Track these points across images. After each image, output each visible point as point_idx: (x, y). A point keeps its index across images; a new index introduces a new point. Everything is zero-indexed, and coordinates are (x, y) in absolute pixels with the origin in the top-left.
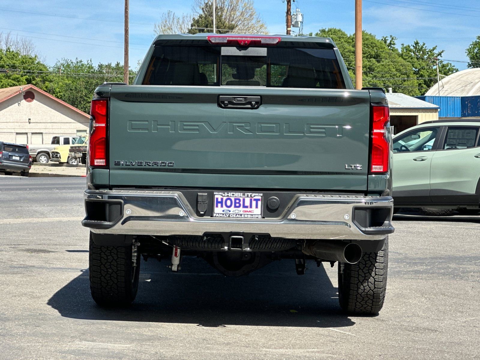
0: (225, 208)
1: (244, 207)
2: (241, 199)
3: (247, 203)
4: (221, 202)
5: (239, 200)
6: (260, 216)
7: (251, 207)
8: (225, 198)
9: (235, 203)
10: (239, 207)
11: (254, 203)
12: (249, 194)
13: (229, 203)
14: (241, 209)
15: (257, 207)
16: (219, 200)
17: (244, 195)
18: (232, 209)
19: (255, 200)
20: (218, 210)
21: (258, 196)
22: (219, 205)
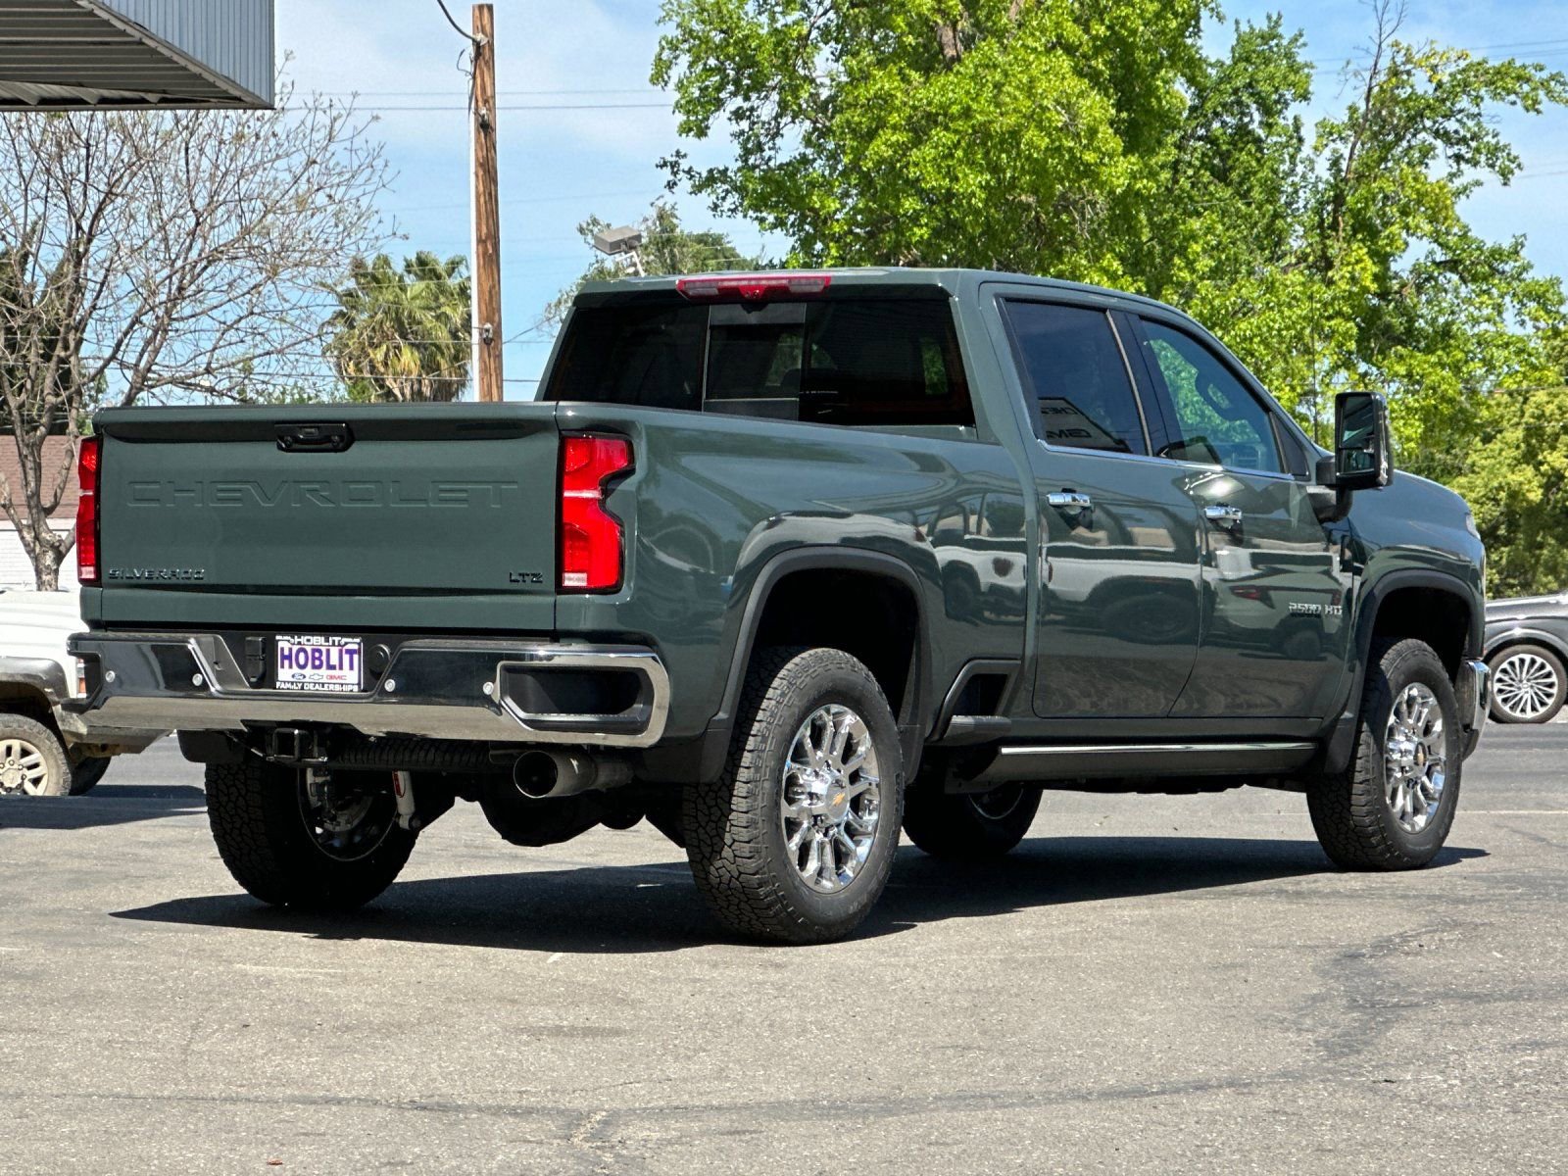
0: (296, 670)
1: (331, 667)
2: (324, 649)
3: (334, 661)
4: (289, 657)
5: (320, 651)
6: (356, 688)
7: (341, 668)
8: (295, 648)
9: (314, 658)
10: (320, 667)
11: (346, 658)
12: (337, 639)
13: (302, 661)
14: (324, 671)
15: (351, 668)
16: (286, 653)
17: (327, 640)
18: (308, 671)
19: (348, 651)
20: (285, 674)
21: (353, 643)
22: (286, 662)
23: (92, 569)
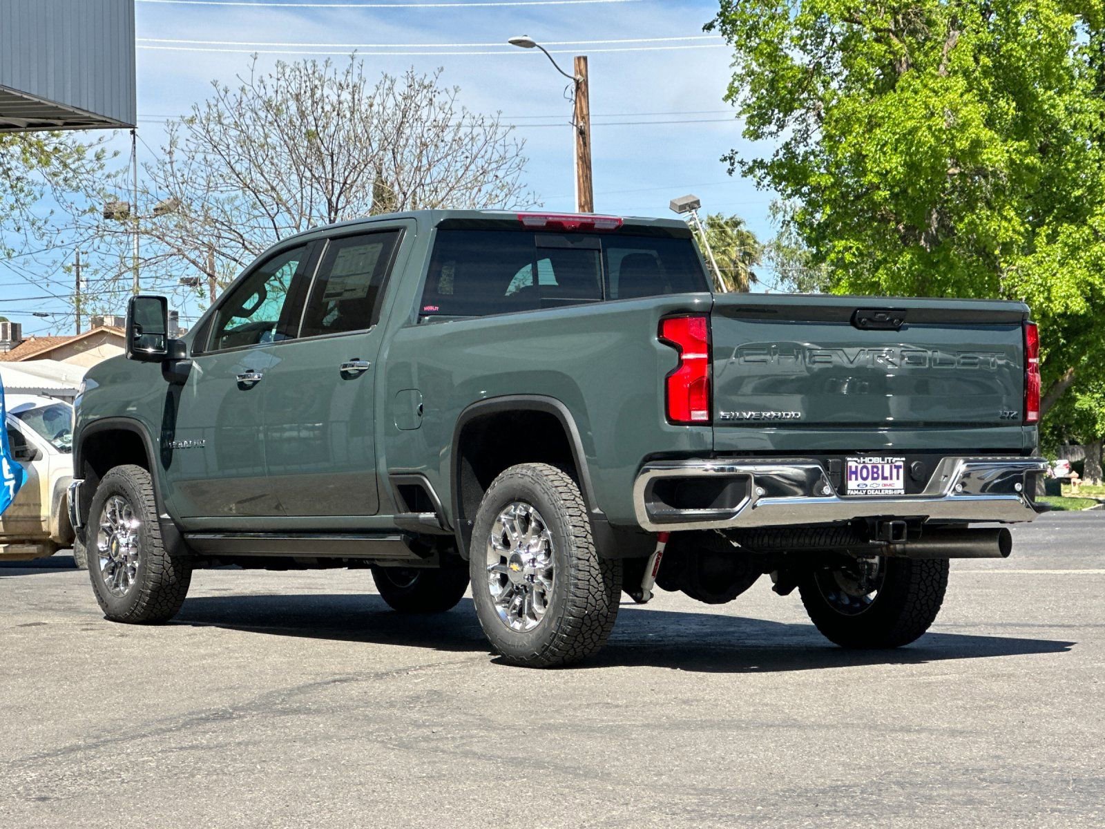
0: (860, 481)
1: (884, 478)
2: (880, 466)
3: (887, 474)
4: (856, 473)
5: (877, 468)
6: (903, 492)
7: (891, 479)
8: (860, 466)
9: (873, 473)
10: (877, 478)
11: (895, 471)
12: (890, 458)
13: (865, 475)
14: (880, 481)
15: (898, 478)
16: (853, 469)
17: (883, 460)
18: (869, 482)
19: (896, 467)
20: (852, 484)
21: (899, 461)
22: (853, 476)
23: (705, 412)
